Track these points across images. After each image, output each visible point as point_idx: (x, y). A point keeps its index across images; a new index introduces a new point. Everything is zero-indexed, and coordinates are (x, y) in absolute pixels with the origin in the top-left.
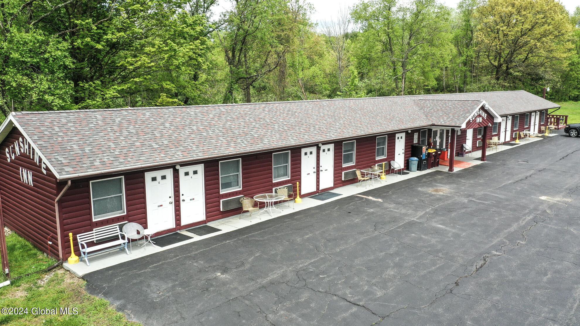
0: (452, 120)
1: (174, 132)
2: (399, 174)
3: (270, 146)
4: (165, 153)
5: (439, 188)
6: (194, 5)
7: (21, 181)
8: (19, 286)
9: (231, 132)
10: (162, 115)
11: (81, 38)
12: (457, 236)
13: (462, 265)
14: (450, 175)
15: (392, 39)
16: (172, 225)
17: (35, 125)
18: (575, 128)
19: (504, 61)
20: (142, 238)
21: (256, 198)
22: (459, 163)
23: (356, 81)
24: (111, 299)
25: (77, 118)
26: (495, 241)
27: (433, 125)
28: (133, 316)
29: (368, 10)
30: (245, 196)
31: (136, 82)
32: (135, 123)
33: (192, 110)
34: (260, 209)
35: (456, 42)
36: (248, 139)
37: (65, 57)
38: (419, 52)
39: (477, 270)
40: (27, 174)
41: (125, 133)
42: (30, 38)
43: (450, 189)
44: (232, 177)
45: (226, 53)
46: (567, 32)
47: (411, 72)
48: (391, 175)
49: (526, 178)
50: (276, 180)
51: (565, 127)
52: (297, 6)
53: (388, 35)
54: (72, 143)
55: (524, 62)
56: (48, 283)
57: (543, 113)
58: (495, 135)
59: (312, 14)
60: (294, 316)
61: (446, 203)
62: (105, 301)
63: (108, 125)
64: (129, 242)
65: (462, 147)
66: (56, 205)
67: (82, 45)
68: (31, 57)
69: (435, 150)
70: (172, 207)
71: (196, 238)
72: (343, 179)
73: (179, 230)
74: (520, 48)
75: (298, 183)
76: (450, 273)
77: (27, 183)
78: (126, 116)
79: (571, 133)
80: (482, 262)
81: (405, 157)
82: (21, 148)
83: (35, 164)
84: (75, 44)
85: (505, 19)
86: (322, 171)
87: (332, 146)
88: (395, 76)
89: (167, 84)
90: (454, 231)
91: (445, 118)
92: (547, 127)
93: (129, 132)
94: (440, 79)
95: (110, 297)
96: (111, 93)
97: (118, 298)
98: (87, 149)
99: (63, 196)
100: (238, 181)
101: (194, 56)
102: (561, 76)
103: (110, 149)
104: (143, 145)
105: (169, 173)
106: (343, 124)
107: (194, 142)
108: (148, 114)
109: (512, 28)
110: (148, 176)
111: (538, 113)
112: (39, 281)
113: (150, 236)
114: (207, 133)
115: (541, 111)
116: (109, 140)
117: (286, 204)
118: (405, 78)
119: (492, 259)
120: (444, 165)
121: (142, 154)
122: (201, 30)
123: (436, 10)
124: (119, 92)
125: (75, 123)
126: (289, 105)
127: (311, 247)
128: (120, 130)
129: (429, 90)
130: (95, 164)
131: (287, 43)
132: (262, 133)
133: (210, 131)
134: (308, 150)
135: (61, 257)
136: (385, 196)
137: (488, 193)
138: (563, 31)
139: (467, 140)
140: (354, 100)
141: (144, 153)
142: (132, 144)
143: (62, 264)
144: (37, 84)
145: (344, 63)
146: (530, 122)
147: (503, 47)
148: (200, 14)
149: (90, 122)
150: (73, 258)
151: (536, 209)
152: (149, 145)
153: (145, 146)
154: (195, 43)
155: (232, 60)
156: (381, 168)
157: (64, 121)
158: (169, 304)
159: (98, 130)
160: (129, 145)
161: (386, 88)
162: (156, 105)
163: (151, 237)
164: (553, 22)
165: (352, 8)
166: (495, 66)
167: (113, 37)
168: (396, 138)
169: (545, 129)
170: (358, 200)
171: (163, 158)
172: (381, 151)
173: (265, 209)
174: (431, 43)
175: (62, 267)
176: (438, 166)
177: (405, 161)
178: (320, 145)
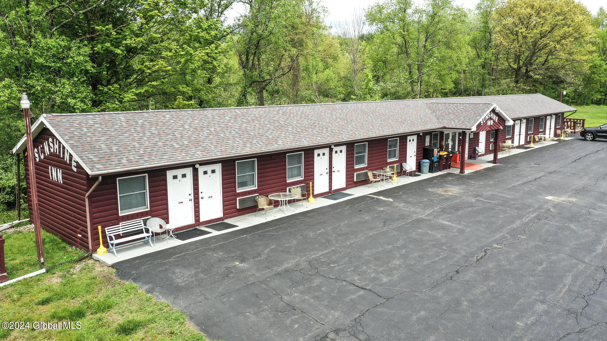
0: (463, 122)
1: (193, 133)
2: (410, 175)
3: (284, 147)
4: (186, 152)
5: (448, 189)
6: (208, 10)
7: (50, 179)
8: (54, 274)
9: (246, 134)
10: (181, 117)
11: (101, 43)
12: (461, 231)
13: (464, 256)
14: (461, 177)
15: (408, 41)
16: (191, 220)
17: (65, 126)
18: (591, 132)
19: (523, 64)
20: (164, 233)
21: (271, 197)
22: (471, 166)
23: (370, 84)
24: (140, 284)
25: (103, 120)
26: (498, 236)
27: (445, 128)
28: (161, 297)
29: (383, 12)
30: (261, 194)
31: (153, 85)
32: (156, 124)
33: (209, 113)
34: (274, 207)
35: (474, 44)
36: (263, 140)
37: (86, 62)
38: (435, 55)
39: (478, 260)
40: (57, 172)
41: (148, 134)
42: (53, 44)
43: (460, 189)
44: (248, 177)
45: (240, 57)
46: (587, 34)
47: (428, 75)
48: (402, 177)
49: (535, 179)
50: (290, 180)
51: (580, 131)
52: (311, 9)
53: (404, 37)
54: (100, 143)
55: (543, 65)
56: (80, 271)
57: (559, 117)
58: (509, 139)
59: (326, 17)
60: (307, 297)
61: (454, 202)
62: (134, 285)
63: (131, 126)
64: (152, 236)
65: (475, 150)
66: (87, 200)
67: (102, 50)
68: (54, 62)
69: (446, 153)
70: (192, 204)
71: (215, 233)
72: (355, 180)
73: (199, 226)
74: (539, 50)
75: (311, 183)
76: (451, 263)
77: (56, 181)
78: (148, 118)
79: (587, 136)
80: (483, 254)
81: (417, 160)
82: (51, 148)
83: (65, 163)
84: (96, 49)
85: (524, 21)
86: (334, 172)
87: (344, 148)
88: (411, 79)
89: (183, 88)
90: (459, 227)
91: (456, 121)
92: (563, 130)
93: (151, 132)
94: (458, 83)
95: (138, 281)
96: (130, 96)
97: (146, 283)
98: (114, 148)
99: (93, 191)
100: (254, 180)
101: (210, 60)
102: (583, 79)
103: (135, 148)
104: (165, 145)
105: (189, 172)
106: (355, 126)
107: (212, 143)
108: (168, 116)
109: (530, 30)
110: (170, 174)
111: (554, 117)
112: (72, 270)
113: (172, 230)
114: (225, 134)
115: (557, 115)
116: (134, 140)
117: (300, 203)
118: (421, 81)
119: (492, 251)
120: (456, 168)
121: (165, 153)
122: (215, 34)
123: (453, 12)
124: (136, 95)
125: (101, 124)
126: (302, 108)
127: (323, 241)
128: (143, 131)
129: (447, 94)
130: (123, 161)
131: (301, 47)
132: (276, 135)
133: (227, 132)
134: (321, 151)
135: (91, 248)
136: (396, 196)
137: (496, 193)
138: (583, 33)
139: (480, 143)
140: (366, 104)
141: (166, 152)
142: (155, 144)
143: (91, 255)
144: (60, 88)
145: (358, 66)
146: (545, 125)
147: (523, 49)
148: (214, 18)
149: (115, 123)
150: (102, 249)
151: (540, 208)
152: (170, 145)
153: (167, 145)
154: (211, 47)
155: (246, 64)
156: (392, 170)
157: (91, 122)
158: (193, 287)
159: (123, 130)
160: (153, 145)
161: (401, 91)
162: (173, 108)
163: (173, 232)
164: (573, 24)
165: (366, 10)
166: (514, 69)
167: (131, 42)
168: (408, 141)
169: (560, 133)
170: (369, 200)
171: (184, 157)
172: (393, 153)
173: (279, 207)
174: (448, 46)
175: (92, 258)
176: (450, 168)
177: (417, 163)
178: (333, 147)
